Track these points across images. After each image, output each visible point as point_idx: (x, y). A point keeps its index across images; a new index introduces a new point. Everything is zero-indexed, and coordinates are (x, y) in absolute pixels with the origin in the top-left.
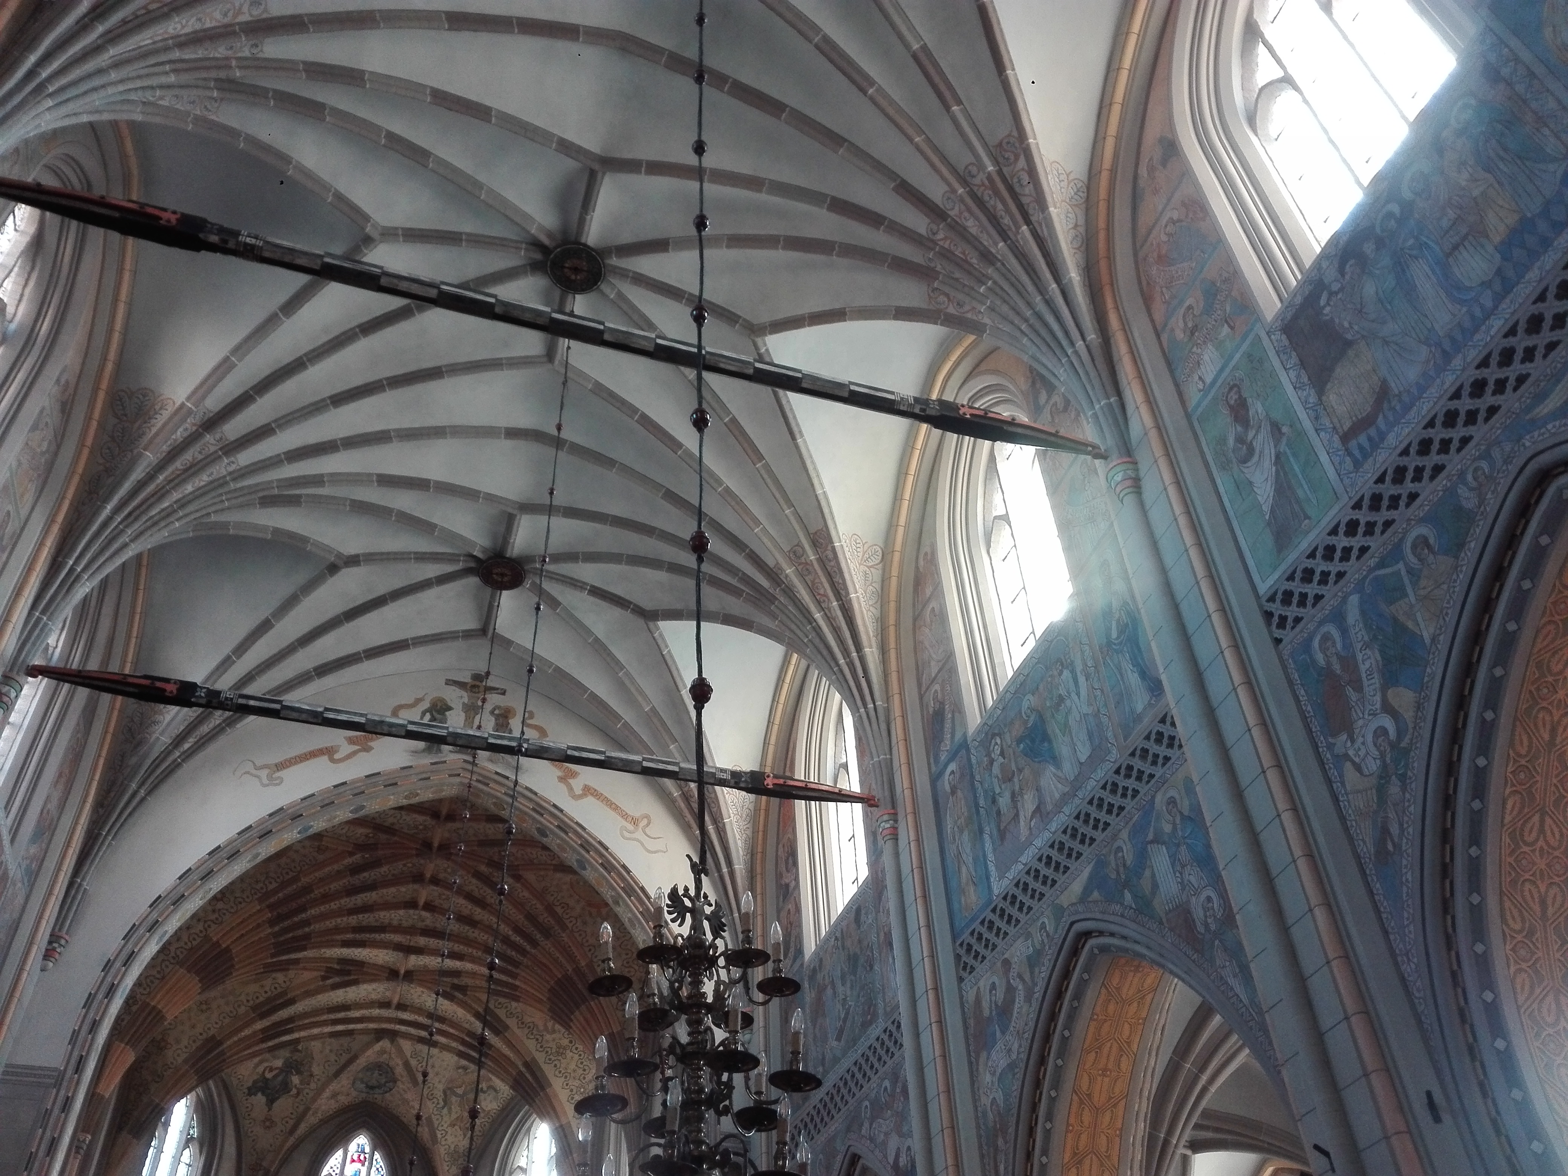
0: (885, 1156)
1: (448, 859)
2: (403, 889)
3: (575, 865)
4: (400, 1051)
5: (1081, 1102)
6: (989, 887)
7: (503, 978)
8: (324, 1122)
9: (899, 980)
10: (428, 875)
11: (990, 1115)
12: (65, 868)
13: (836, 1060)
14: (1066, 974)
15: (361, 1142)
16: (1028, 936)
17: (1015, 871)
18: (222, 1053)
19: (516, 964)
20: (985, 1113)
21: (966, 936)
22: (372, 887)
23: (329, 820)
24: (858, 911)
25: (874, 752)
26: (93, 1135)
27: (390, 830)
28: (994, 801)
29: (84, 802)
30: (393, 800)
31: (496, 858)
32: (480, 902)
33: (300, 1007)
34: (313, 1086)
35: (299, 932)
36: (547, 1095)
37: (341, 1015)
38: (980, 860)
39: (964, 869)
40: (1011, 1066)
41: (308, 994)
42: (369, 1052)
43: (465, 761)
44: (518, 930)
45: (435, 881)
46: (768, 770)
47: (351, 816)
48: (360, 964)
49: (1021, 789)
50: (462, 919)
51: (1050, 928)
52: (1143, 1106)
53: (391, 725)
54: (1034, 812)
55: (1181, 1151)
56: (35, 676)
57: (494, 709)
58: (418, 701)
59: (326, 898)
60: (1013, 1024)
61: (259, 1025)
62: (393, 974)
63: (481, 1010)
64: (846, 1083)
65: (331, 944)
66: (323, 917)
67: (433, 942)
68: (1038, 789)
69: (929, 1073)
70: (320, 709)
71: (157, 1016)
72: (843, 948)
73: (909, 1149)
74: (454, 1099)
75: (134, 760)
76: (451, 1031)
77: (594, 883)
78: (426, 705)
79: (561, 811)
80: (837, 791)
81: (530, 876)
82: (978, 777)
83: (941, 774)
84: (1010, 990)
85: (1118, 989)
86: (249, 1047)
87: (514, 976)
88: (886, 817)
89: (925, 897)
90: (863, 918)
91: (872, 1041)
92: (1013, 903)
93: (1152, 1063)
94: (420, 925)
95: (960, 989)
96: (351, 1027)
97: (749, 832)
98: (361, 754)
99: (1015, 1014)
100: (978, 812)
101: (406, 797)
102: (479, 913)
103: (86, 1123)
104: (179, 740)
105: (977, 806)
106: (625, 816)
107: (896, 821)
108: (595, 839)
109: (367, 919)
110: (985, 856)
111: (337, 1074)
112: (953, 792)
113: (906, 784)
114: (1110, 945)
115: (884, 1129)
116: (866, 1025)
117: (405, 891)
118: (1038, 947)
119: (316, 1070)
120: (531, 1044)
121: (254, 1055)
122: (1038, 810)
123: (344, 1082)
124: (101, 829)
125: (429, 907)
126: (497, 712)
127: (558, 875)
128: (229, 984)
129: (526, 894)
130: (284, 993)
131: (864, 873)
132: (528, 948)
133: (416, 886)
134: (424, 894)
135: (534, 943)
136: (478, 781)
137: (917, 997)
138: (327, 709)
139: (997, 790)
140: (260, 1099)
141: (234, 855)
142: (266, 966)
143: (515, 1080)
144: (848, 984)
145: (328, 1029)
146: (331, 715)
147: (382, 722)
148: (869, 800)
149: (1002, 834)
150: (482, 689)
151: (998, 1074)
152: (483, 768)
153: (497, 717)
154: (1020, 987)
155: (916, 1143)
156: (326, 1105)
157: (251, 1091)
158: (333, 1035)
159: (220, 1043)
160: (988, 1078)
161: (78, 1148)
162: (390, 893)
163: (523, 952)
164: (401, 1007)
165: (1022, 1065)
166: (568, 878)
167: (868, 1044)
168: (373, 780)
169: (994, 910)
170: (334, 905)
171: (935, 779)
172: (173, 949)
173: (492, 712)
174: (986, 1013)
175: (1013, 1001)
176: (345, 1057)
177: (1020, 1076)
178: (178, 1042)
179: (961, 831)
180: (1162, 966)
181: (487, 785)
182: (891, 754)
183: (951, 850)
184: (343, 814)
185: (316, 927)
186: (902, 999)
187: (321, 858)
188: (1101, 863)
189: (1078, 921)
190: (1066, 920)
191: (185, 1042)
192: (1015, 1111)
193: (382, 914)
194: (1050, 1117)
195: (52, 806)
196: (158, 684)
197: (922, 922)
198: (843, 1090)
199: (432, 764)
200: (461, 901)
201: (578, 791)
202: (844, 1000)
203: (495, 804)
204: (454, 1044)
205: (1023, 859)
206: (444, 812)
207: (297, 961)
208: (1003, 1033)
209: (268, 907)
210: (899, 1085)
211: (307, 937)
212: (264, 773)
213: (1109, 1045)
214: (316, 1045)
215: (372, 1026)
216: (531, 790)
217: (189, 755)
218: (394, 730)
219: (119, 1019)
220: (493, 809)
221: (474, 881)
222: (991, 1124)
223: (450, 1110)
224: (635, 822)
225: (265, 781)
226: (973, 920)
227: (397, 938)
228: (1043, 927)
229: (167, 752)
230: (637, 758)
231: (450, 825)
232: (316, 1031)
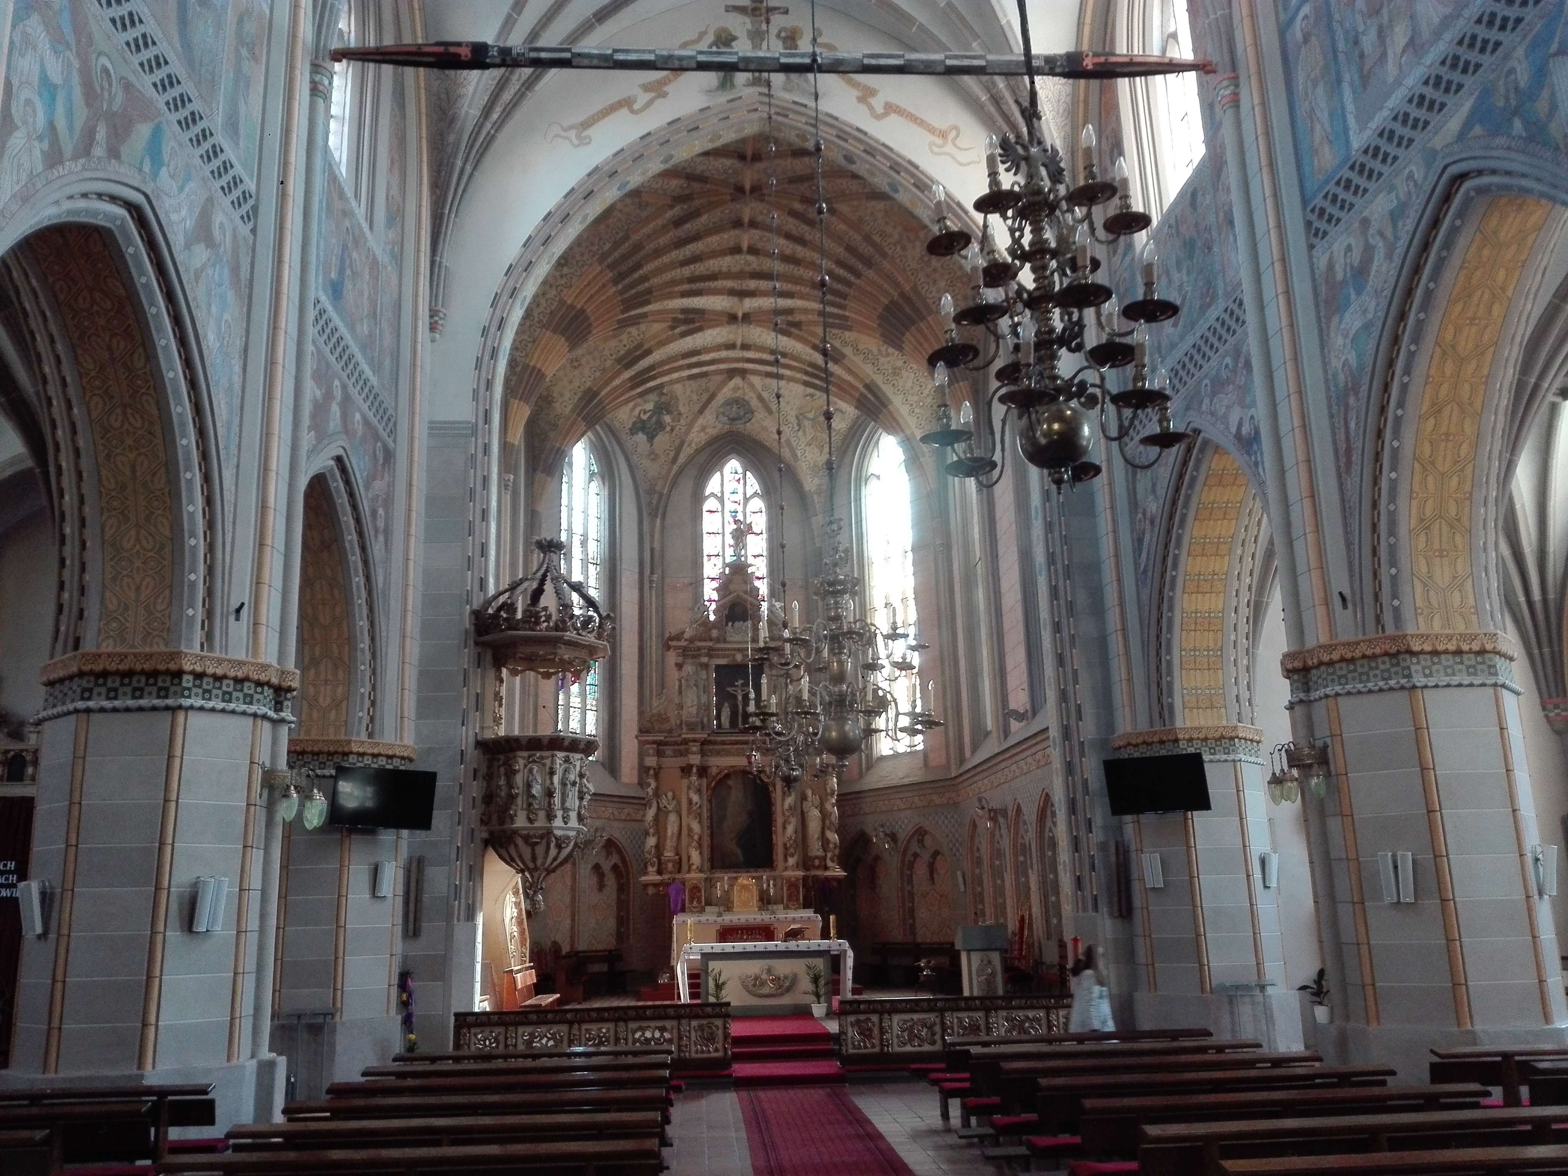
0: (1227, 428)
1: (762, 200)
2: (726, 236)
3: (887, 189)
4: (752, 386)
5: (1444, 353)
6: (1348, 142)
7: (835, 311)
8: (699, 451)
9: (1241, 258)
10: (746, 220)
11: (1341, 377)
12: (423, 248)
13: (1173, 346)
14: (1435, 223)
15: (733, 465)
16: (1392, 188)
17: (1381, 118)
18: (601, 401)
19: (844, 296)
20: (1335, 375)
21: (1318, 202)
22: (696, 237)
23: (644, 173)
24: (1194, 195)
25: (1210, 8)
26: (515, 475)
27: (702, 179)
28: (1356, 42)
29: (421, 184)
30: (699, 145)
31: (808, 194)
32: (800, 241)
33: (656, 356)
34: (683, 422)
35: (640, 288)
36: (890, 413)
37: (694, 360)
38: (1338, 115)
39: (1318, 127)
40: (1366, 327)
41: (662, 343)
42: (725, 390)
43: (760, 94)
44: (840, 263)
45: (753, 224)
46: (1085, 47)
47: (663, 167)
48: (701, 312)
49: (1390, 21)
50: (787, 259)
51: (1418, 175)
52: (1513, 353)
53: (681, 59)
54: (1406, 47)
55: (1551, 398)
56: (340, 61)
57: (780, 32)
58: (702, 35)
59: (658, 253)
60: (1370, 283)
61: (627, 375)
62: (732, 318)
63: (817, 342)
64: (1184, 366)
65: (671, 296)
66: (658, 271)
67: (764, 285)
68: (1412, 17)
69: (1274, 343)
70: (609, 52)
71: (539, 375)
72: (1178, 234)
73: (1252, 417)
74: (806, 422)
75: (452, 138)
76: (794, 364)
77: (908, 204)
78: (710, 38)
79: (866, 134)
80: (1167, 61)
81: (843, 208)
82: (1337, 17)
83: (1291, 21)
84: (1369, 250)
85: (1495, 233)
86: (622, 394)
87: (843, 307)
88: (1225, 83)
89: (1271, 165)
90: (1199, 199)
91: (1212, 321)
92: (1375, 155)
93: (1529, 306)
94: (747, 269)
95: (1311, 257)
96: (705, 369)
97: (1068, 129)
98: (658, 101)
99: (1373, 273)
100: (1336, 57)
101: (711, 141)
102: (800, 251)
103: (507, 466)
104: (487, 111)
105: (1335, 51)
106: (932, 130)
107: (1237, 86)
108: (904, 159)
109: (699, 269)
110: (1343, 108)
111: (701, 411)
112: (1306, 39)
113: (1249, 40)
114: (1490, 185)
115: (1225, 402)
116: (1204, 308)
117: (727, 238)
118: (1402, 197)
119: (683, 409)
120: (868, 369)
121: (627, 401)
122: (1411, 42)
123: (709, 416)
124: (443, 208)
125: (753, 251)
126: (783, 34)
127: (873, 203)
128: (591, 341)
129: (843, 227)
130: (640, 345)
131: (1199, 151)
132: (852, 279)
133: (737, 232)
134: (746, 238)
135: (858, 274)
136: (778, 114)
137: (1262, 270)
138: (616, 51)
139: (1361, 28)
140: (641, 437)
141: (565, 219)
142: (620, 321)
143: (858, 400)
144: (1184, 271)
145: (686, 373)
146: (620, 57)
147: (670, 57)
148: (1204, 66)
149: (1365, 80)
150: (763, 11)
151: (1351, 336)
152: (779, 99)
153: (784, 40)
154: (1381, 244)
155: (1261, 411)
156: (697, 437)
157: (633, 431)
158: (691, 377)
159: (597, 394)
160: (1340, 341)
161: (506, 486)
162: (714, 241)
163: (849, 284)
164: (745, 347)
165: (1379, 324)
166: (881, 205)
167: (1206, 326)
168: (675, 126)
169: (1352, 168)
170: (666, 259)
171: (1283, 31)
172: (535, 314)
173: (778, 36)
174: (1340, 276)
175: (1371, 260)
176: (705, 396)
177: (1376, 334)
178: (562, 395)
179: (1315, 85)
180: (1553, 199)
181: (786, 116)
182: (1230, 7)
183: (1302, 110)
184: (655, 166)
185: (655, 281)
186: (1245, 276)
187: (644, 214)
188: (1487, 92)
189: (1454, 162)
190: (1439, 164)
191: (567, 395)
192: (1369, 369)
193: (711, 262)
194: (1407, 371)
195: (395, 191)
196: (452, 49)
197: (1268, 192)
198: (1181, 372)
199: (729, 101)
200: (782, 241)
201: (880, 110)
202: (1181, 287)
203: (798, 136)
204: (799, 376)
205: (1391, 103)
206: (749, 153)
207: (645, 315)
208: (1359, 293)
209: (609, 266)
210: (1242, 360)
211: (649, 291)
212: (572, 134)
213: (1479, 293)
214: (678, 388)
215: (722, 366)
216: (831, 116)
217: (500, 125)
218: (685, 64)
219: (507, 380)
220: (797, 142)
221: (790, 220)
222: (1341, 385)
223: (805, 433)
224: (943, 135)
225: (576, 142)
226: (1327, 182)
227: (730, 284)
228: (1410, 176)
229: (479, 126)
230: (938, 57)
231: (758, 166)
232: (675, 376)
